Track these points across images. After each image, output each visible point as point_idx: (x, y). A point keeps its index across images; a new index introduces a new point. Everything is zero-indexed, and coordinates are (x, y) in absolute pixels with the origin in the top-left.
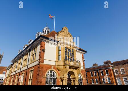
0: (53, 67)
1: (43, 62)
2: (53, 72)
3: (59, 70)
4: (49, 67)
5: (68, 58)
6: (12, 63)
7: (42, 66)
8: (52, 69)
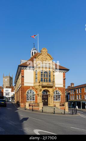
0: (31, 87)
1: (24, 85)
2: (32, 91)
3: (36, 89)
4: (28, 87)
5: (44, 79)
6: (15, 84)
7: (23, 87)
8: (31, 89)
